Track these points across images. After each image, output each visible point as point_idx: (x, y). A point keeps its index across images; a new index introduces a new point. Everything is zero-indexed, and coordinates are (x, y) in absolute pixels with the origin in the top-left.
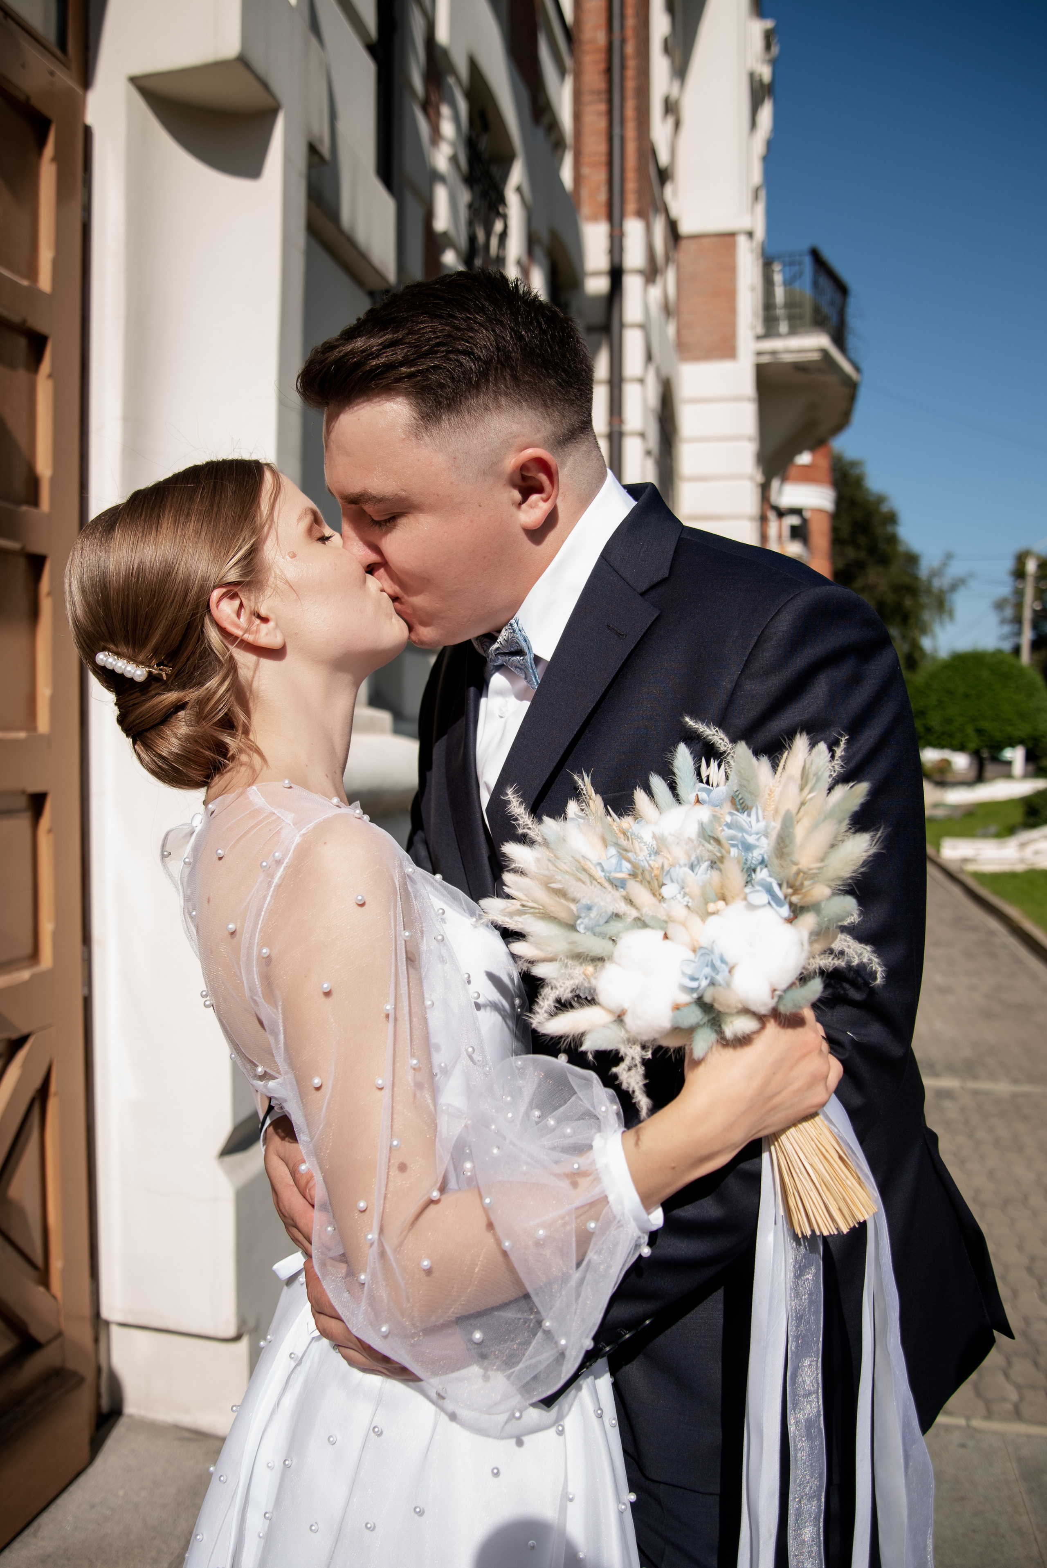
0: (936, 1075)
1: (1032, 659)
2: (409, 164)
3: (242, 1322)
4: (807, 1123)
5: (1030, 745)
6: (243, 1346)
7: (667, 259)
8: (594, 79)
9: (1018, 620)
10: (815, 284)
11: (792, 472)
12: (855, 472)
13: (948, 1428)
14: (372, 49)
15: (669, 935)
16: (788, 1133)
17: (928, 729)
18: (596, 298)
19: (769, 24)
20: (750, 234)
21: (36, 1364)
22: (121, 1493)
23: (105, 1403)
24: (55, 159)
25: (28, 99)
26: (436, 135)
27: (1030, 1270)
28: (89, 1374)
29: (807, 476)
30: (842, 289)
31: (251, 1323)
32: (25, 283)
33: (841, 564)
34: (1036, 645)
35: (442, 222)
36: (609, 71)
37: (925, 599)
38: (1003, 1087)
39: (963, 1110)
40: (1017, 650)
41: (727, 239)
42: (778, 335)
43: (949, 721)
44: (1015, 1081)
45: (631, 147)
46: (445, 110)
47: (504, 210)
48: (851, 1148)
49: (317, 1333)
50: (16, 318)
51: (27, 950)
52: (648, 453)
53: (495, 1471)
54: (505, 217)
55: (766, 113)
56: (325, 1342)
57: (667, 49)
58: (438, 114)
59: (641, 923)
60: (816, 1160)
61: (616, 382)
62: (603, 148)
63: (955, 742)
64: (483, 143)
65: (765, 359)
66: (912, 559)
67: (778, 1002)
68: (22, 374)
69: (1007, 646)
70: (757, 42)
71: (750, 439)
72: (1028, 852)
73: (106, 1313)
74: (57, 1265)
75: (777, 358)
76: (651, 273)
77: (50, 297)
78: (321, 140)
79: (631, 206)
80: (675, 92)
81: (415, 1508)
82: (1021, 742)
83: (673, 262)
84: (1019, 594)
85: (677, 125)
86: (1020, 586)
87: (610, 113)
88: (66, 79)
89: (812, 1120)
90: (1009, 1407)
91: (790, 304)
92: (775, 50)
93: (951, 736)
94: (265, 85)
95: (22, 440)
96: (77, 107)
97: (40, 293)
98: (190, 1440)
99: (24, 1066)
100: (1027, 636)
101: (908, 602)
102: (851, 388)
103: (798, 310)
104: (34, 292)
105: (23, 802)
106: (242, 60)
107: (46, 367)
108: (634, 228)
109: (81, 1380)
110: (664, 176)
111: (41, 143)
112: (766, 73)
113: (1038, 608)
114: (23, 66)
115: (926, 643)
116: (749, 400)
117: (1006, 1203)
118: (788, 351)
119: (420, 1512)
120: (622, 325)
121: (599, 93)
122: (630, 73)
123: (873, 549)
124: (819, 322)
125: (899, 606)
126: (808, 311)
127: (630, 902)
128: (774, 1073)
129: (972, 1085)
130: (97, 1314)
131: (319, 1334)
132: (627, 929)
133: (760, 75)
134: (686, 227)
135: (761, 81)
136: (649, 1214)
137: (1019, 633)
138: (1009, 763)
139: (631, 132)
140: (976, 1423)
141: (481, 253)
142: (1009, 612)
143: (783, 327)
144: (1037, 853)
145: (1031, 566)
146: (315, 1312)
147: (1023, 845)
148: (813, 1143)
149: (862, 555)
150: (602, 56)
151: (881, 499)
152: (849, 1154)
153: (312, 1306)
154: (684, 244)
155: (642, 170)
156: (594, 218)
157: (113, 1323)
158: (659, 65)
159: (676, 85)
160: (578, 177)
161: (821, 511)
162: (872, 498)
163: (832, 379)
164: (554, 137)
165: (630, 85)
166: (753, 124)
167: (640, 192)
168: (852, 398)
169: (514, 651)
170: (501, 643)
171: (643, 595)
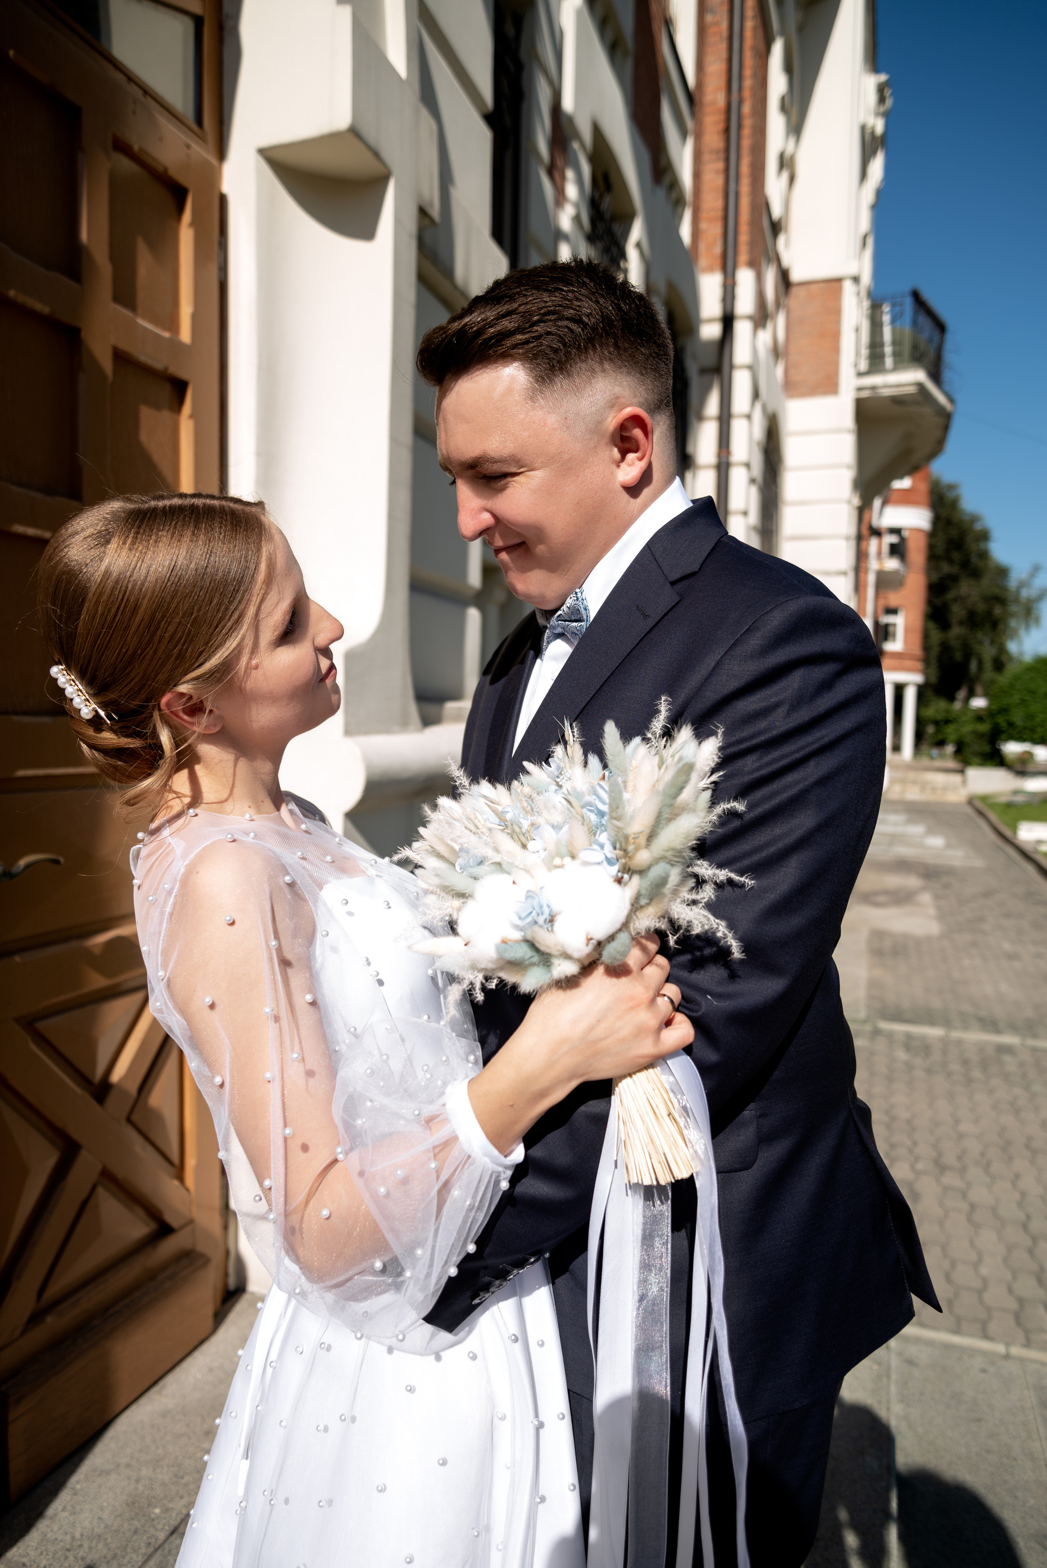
0: (998, 1032)
2: (532, 225)
7: (778, 305)
8: (713, 139)
10: (915, 323)
11: (892, 495)
12: (950, 495)
14: (491, 119)
17: (1011, 725)
18: (709, 343)
19: (883, 77)
20: (856, 279)
21: (169, 1247)
23: (231, 1282)
24: (193, 224)
25: (166, 170)
26: (560, 197)
28: (217, 1256)
29: (906, 498)
30: (941, 327)
32: (166, 335)
33: (935, 578)
36: (727, 130)
37: (1013, 608)
41: (833, 285)
42: (882, 371)
43: (1030, 717)
45: (745, 202)
46: (570, 174)
50: (159, 366)
52: (753, 481)
55: (877, 166)
57: (784, 108)
58: (563, 178)
61: (725, 419)
62: (719, 203)
63: (1036, 736)
64: (606, 204)
65: (865, 394)
66: (1003, 572)
68: (166, 414)
70: (871, 97)
71: (848, 467)
74: (189, 1162)
75: (876, 393)
76: (761, 318)
77: (191, 348)
78: (431, 204)
79: (743, 257)
80: (790, 148)
83: (784, 307)
85: (792, 179)
87: (727, 170)
88: (202, 152)
91: (895, 342)
92: (889, 102)
93: (1032, 730)
94: (376, 154)
95: (167, 472)
96: (213, 177)
97: (181, 345)
101: (997, 611)
102: (945, 418)
103: (901, 348)
104: (175, 345)
106: (354, 131)
107: (187, 407)
108: (745, 278)
109: (209, 1261)
110: (776, 228)
111: (180, 210)
112: (879, 126)
114: (161, 140)
115: (1012, 647)
116: (849, 431)
118: (887, 386)
120: (732, 367)
121: (717, 152)
122: (746, 132)
123: (965, 564)
124: (917, 358)
125: (989, 613)
126: (910, 348)
133: (872, 128)
134: (796, 276)
135: (873, 134)
139: (745, 188)
143: (888, 363)
149: (955, 569)
150: (721, 117)
151: (975, 519)
154: (794, 291)
155: (755, 223)
156: (710, 269)
158: (776, 122)
159: (792, 141)
160: (696, 233)
161: (918, 530)
162: (966, 518)
163: (927, 410)
164: (674, 195)
165: (746, 143)
166: (864, 175)
167: (752, 244)
168: (946, 428)
169: (573, 619)
170: (564, 611)
171: (673, 583)
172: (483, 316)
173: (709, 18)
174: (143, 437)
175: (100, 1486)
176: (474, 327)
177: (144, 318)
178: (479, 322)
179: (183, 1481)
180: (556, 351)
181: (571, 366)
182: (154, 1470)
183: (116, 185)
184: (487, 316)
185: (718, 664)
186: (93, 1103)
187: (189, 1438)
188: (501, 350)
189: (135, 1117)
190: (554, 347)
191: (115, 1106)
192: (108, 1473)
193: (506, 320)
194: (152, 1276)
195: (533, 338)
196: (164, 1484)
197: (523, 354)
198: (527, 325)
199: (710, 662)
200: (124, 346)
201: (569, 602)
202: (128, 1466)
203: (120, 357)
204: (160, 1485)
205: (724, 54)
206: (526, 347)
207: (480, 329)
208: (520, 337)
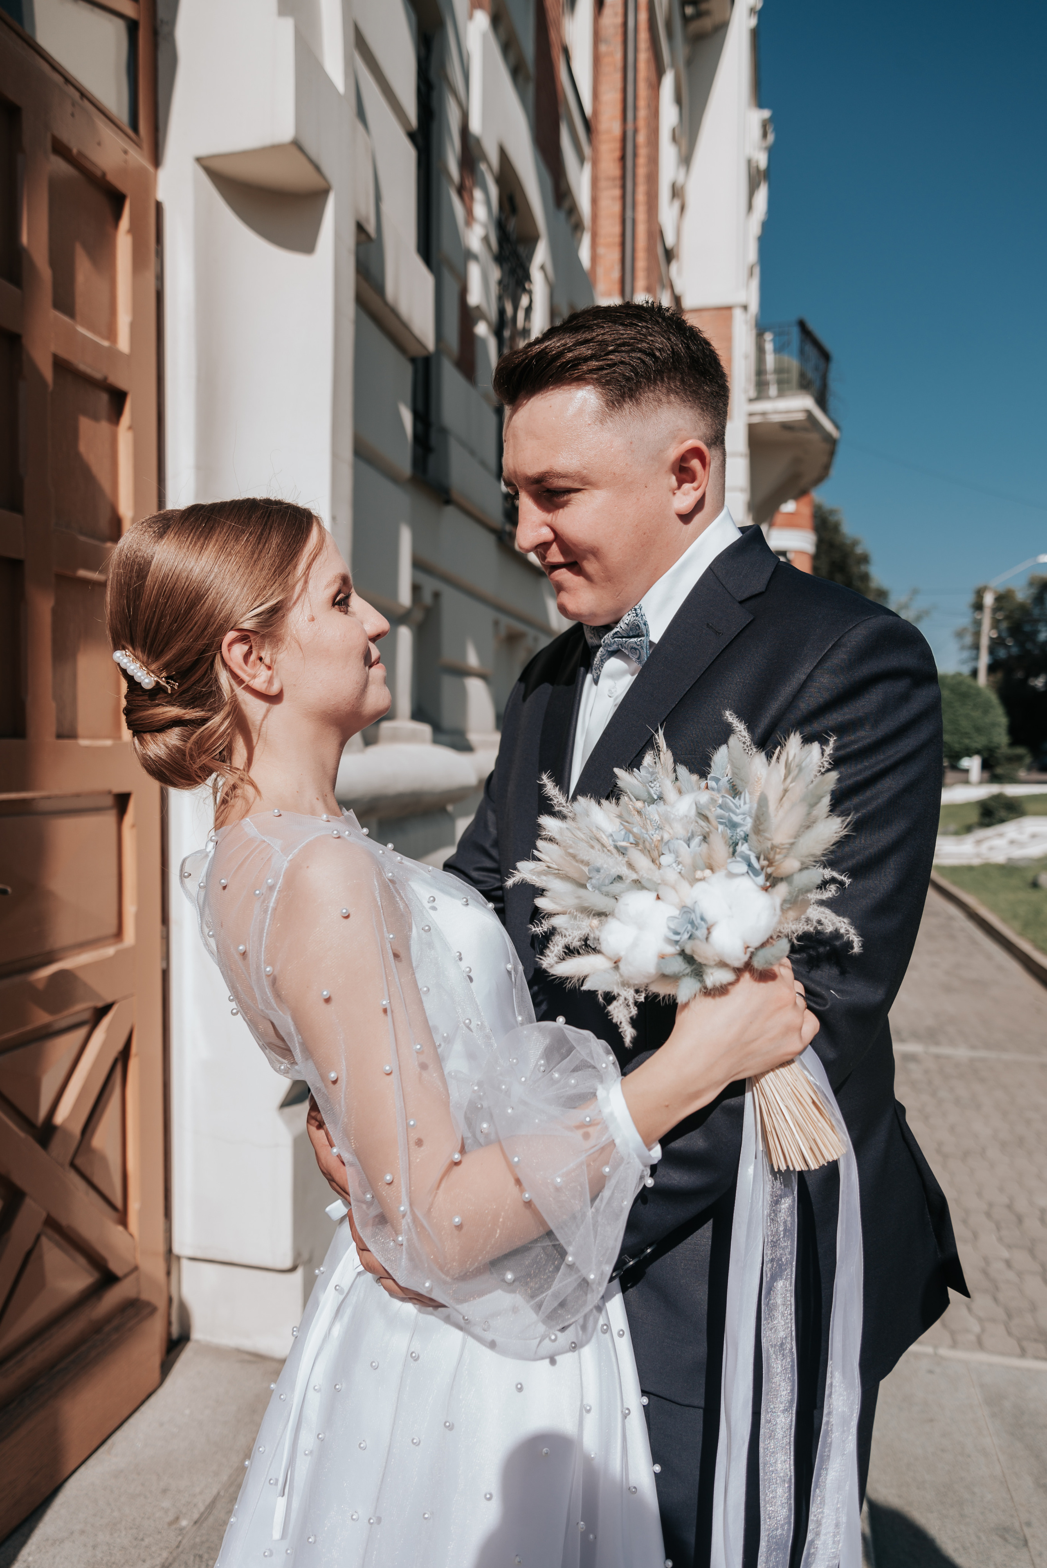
0: (902, 1041)
1: (988, 680)
2: (446, 244)
3: (297, 1255)
4: (783, 1069)
5: (986, 755)
6: (298, 1276)
8: (610, 166)
9: (976, 647)
10: (802, 352)
11: (779, 519)
12: (832, 519)
13: (917, 1356)
14: (412, 136)
15: (660, 896)
16: (767, 1077)
19: (767, 113)
20: (745, 308)
21: (114, 1296)
22: (187, 1412)
23: (175, 1330)
24: (132, 230)
25: (104, 174)
26: (470, 217)
27: (988, 1215)
28: (161, 1304)
29: (791, 523)
30: (825, 356)
31: (305, 1256)
32: (106, 343)
34: (992, 669)
35: (475, 297)
36: (623, 158)
38: (962, 1053)
39: (926, 1072)
40: (974, 673)
41: (724, 312)
42: (768, 398)
44: (973, 1047)
45: (641, 230)
46: (478, 194)
47: (529, 286)
48: (827, 1098)
49: (361, 1268)
50: (98, 375)
51: (113, 929)
53: (519, 1386)
54: (530, 293)
55: (762, 196)
56: (369, 1275)
57: (674, 139)
58: (472, 198)
59: (638, 884)
60: (791, 1103)
62: (616, 229)
64: (512, 225)
65: (756, 420)
67: (751, 958)
68: (104, 426)
69: (966, 670)
70: (756, 130)
71: (742, 490)
72: (984, 848)
73: (177, 1249)
74: (134, 1206)
75: (766, 418)
77: (128, 357)
78: (367, 220)
79: (640, 283)
80: (681, 179)
81: (445, 1423)
82: (978, 752)
84: (978, 624)
85: (683, 208)
86: (979, 617)
87: (623, 197)
88: (138, 158)
89: (788, 1066)
90: (972, 1338)
91: (779, 370)
92: (771, 138)
94: (317, 168)
95: (106, 485)
96: (147, 185)
97: (120, 353)
98: (249, 1362)
99: (109, 1030)
100: (984, 660)
102: (832, 445)
103: (785, 376)
104: (113, 353)
105: (109, 801)
106: (296, 144)
107: (126, 419)
109: (153, 1310)
110: (670, 255)
111: (118, 216)
112: (762, 160)
113: (995, 636)
114: (99, 144)
116: (741, 455)
117: (966, 1155)
118: (776, 412)
119: (449, 1426)
121: (614, 179)
122: (642, 161)
124: (804, 385)
126: (795, 376)
127: (630, 866)
128: (751, 1023)
129: (934, 1050)
130: (169, 1251)
131: (363, 1269)
132: (628, 890)
133: (757, 162)
134: (688, 301)
135: (757, 168)
136: (650, 1150)
137: (977, 658)
138: (966, 771)
139: (641, 216)
140: (944, 1352)
141: (510, 325)
142: (968, 640)
143: (773, 390)
144: (991, 849)
145: (989, 600)
146: (358, 1249)
147: (979, 842)
148: (789, 1088)
150: (617, 145)
151: (855, 543)
152: (823, 1101)
153: (357, 1245)
155: (650, 249)
156: (609, 294)
157: (183, 1257)
158: (668, 153)
159: (682, 171)
160: (594, 258)
161: (802, 553)
162: (848, 542)
163: (814, 436)
164: (573, 220)
165: (642, 171)
166: (750, 207)
167: (649, 270)
168: (832, 453)
169: (631, 634)
170: (621, 628)
171: (741, 602)
172: (563, 342)
173: (603, 48)
174: (82, 448)
175: (54, 1557)
176: (553, 351)
177: (83, 326)
178: (559, 347)
179: (144, 1544)
180: (628, 379)
181: (640, 394)
182: (111, 1534)
183: (56, 189)
184: (566, 341)
185: (810, 677)
186: (37, 1147)
187: (145, 1497)
188: (576, 373)
189: (79, 1162)
190: (626, 376)
191: (61, 1149)
192: (62, 1541)
193: (584, 347)
194: (97, 1328)
195: (608, 365)
196: (123, 1548)
197: (597, 379)
198: (603, 354)
199: (800, 676)
200: (63, 354)
201: (627, 619)
202: (83, 1532)
203: (61, 365)
204: (120, 1550)
205: (619, 84)
206: (600, 373)
207: (558, 352)
208: (594, 364)
